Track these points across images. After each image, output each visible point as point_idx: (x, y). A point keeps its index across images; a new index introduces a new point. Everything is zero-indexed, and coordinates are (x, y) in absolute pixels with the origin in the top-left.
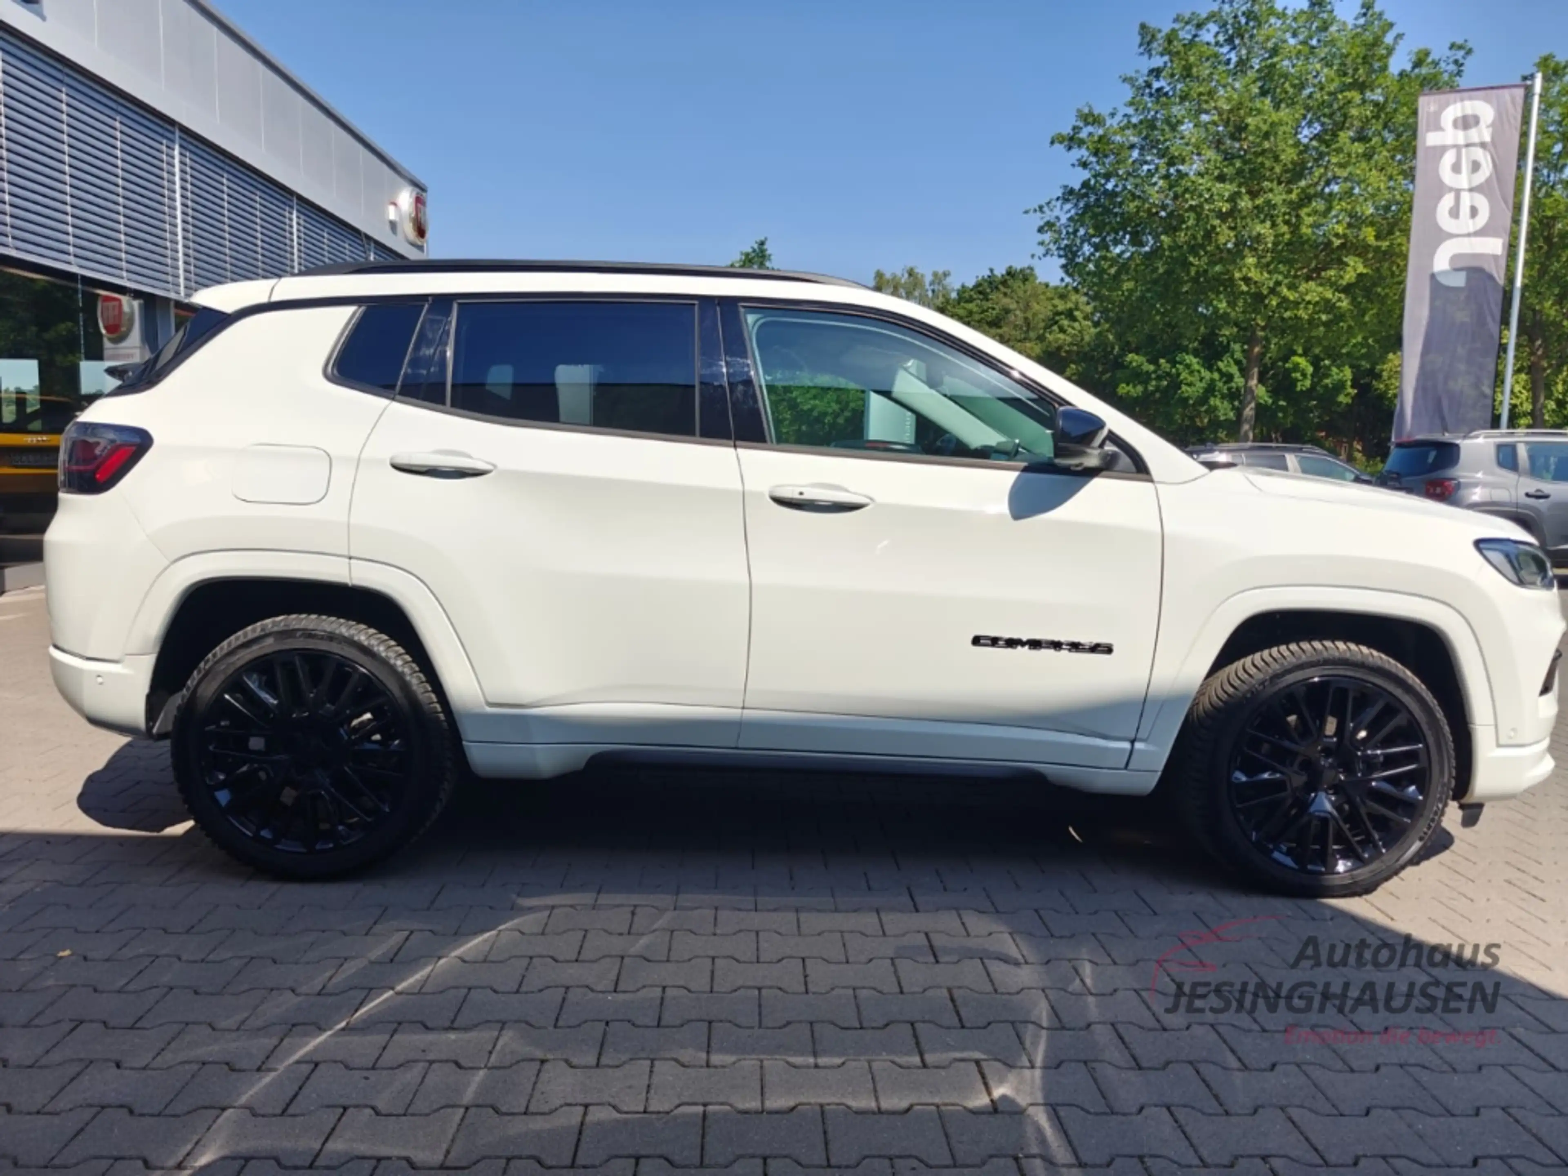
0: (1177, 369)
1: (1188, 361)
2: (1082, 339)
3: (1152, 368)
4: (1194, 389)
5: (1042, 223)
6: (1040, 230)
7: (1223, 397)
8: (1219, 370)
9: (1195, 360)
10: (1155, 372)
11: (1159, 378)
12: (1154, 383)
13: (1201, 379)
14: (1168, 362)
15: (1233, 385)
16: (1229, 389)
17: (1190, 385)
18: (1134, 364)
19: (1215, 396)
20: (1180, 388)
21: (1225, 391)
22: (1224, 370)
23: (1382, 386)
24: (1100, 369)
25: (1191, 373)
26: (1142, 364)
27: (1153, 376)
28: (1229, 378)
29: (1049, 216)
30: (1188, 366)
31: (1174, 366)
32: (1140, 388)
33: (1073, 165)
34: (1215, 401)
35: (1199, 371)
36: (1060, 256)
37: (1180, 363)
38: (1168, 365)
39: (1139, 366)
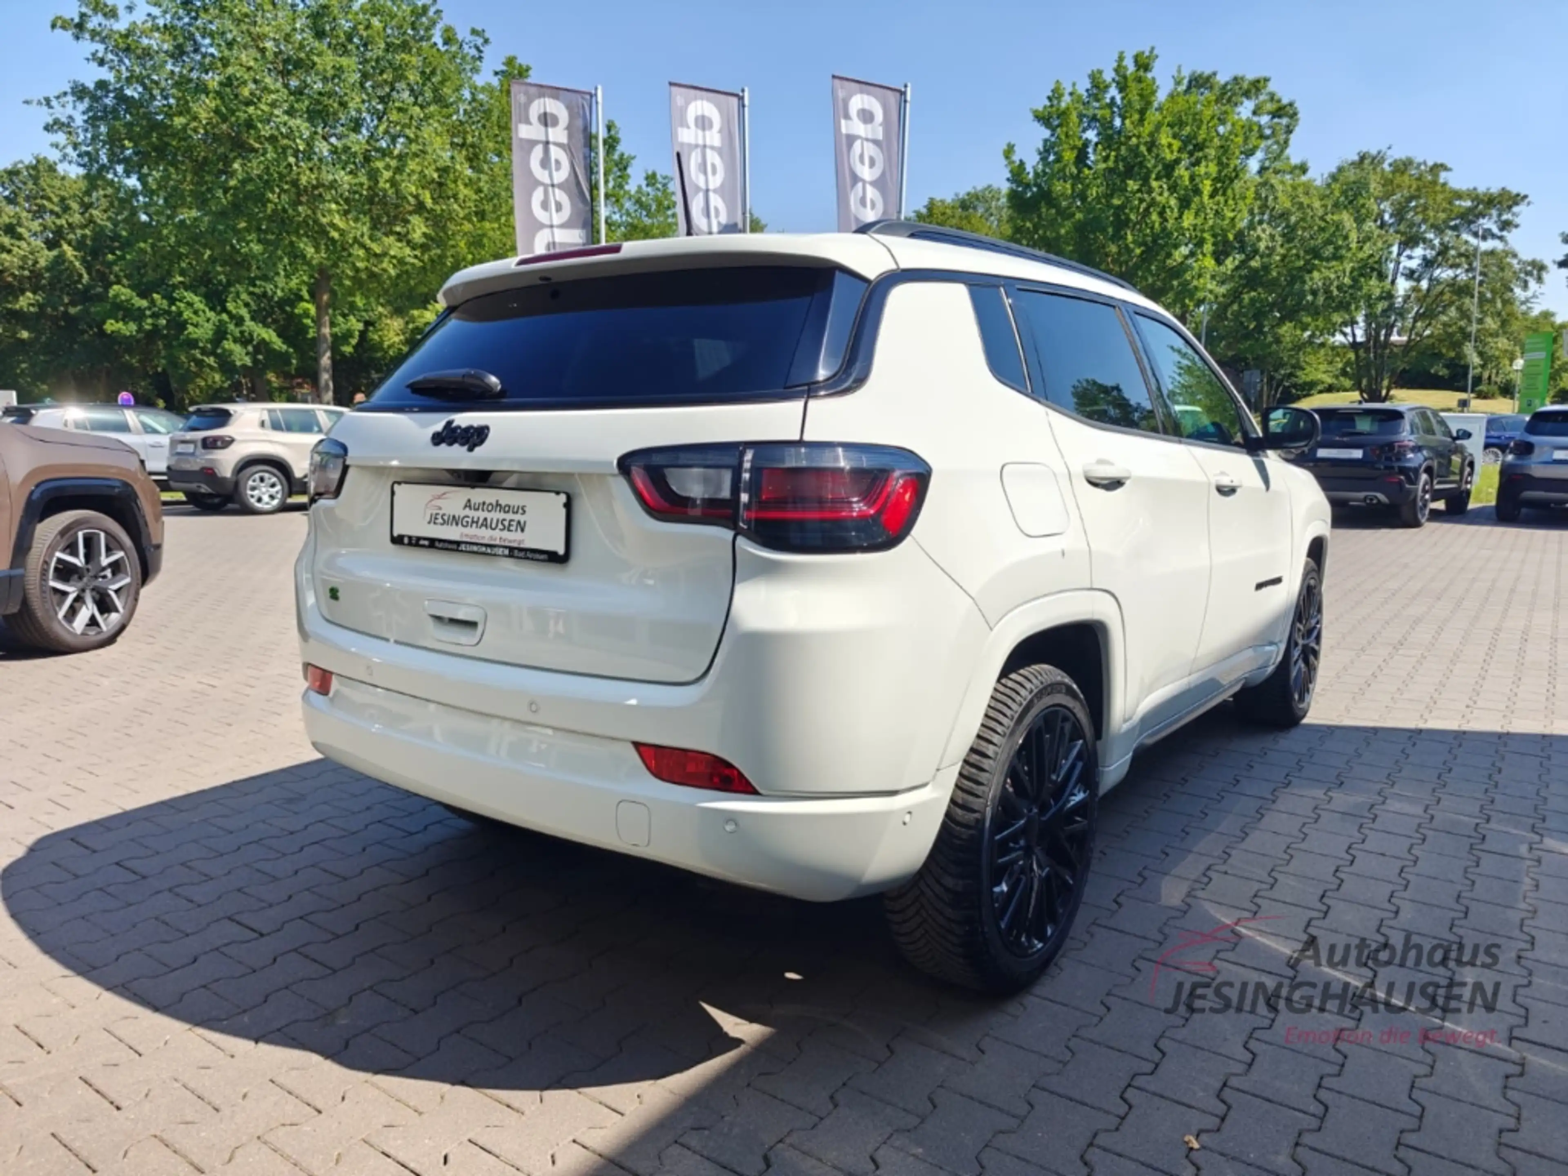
0: (179, 308)
1: (188, 299)
2: (36, 262)
3: (144, 303)
4: (202, 330)
5: (50, 121)
6: (48, 128)
7: (235, 341)
8: (229, 313)
9: (196, 299)
10: (149, 308)
11: (155, 316)
12: (149, 321)
13: (208, 320)
14: (163, 297)
15: (244, 328)
16: (242, 332)
17: (196, 325)
18: (123, 298)
19: (227, 339)
20: (186, 329)
21: (238, 335)
22: (234, 312)
23: (376, 337)
24: (66, 300)
25: (196, 312)
26: (131, 299)
27: (148, 313)
28: (239, 321)
29: (61, 114)
30: (190, 304)
31: (174, 304)
32: (133, 327)
33: (88, 59)
34: (228, 345)
35: (204, 311)
36: (80, 165)
37: (180, 301)
38: (165, 302)
39: (127, 301)
